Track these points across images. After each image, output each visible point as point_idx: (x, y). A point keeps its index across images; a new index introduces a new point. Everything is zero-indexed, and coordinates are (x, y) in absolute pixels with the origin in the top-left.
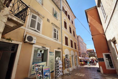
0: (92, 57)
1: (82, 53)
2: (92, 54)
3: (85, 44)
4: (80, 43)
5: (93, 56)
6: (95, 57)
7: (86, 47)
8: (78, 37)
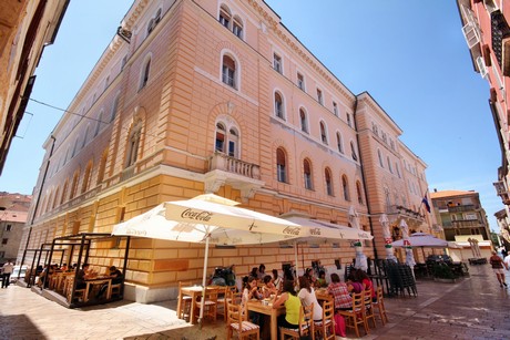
0: (467, 237)
1: (389, 207)
2: (467, 216)
3: (417, 160)
4: (374, 146)
5: (475, 231)
6: (486, 238)
7: (421, 179)
8: (355, 106)
